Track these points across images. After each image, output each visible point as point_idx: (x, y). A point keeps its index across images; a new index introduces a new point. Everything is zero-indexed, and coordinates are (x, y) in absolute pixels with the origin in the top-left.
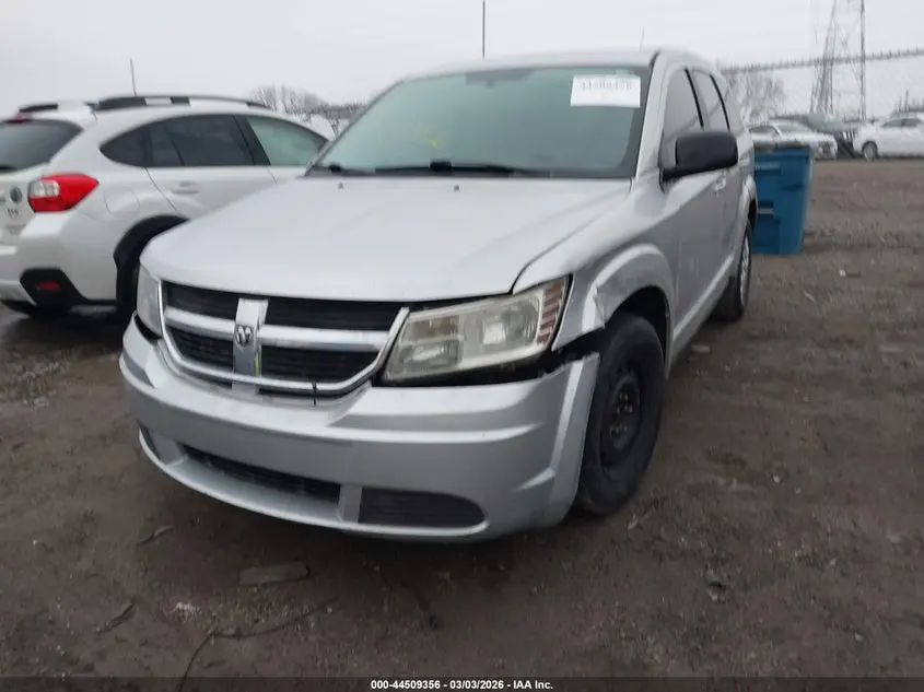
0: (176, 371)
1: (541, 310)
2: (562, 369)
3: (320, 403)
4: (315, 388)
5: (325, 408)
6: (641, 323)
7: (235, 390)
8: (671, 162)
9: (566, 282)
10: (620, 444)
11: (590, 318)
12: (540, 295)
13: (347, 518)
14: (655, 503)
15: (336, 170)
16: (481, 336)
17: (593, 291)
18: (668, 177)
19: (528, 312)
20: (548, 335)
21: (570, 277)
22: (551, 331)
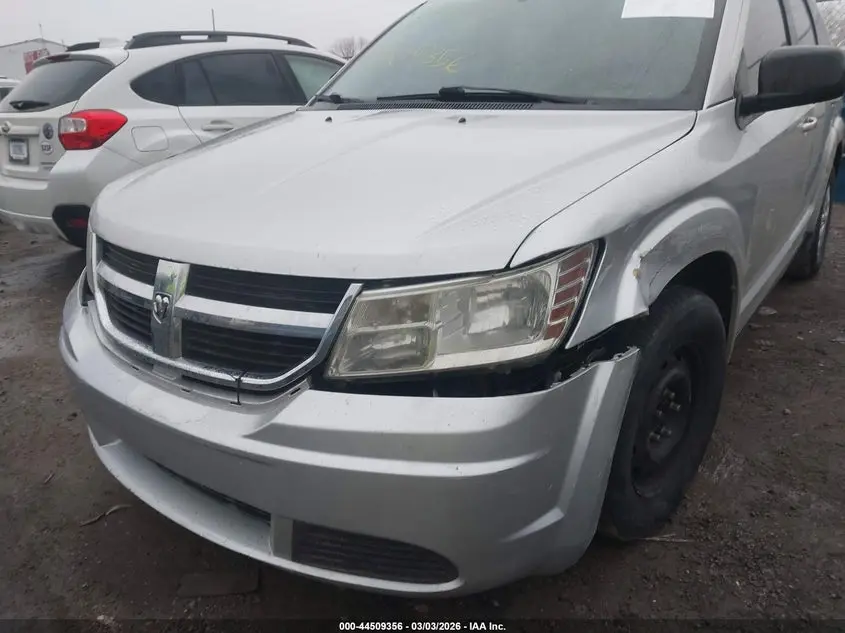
0: (103, 340)
1: (553, 289)
2: (583, 371)
3: (246, 401)
4: (239, 381)
5: (250, 409)
6: (699, 301)
7: (156, 372)
8: (752, 90)
9: (593, 249)
10: (659, 452)
11: (628, 300)
12: (553, 270)
13: (278, 552)
14: (705, 523)
15: (338, 101)
16: (467, 323)
17: (634, 263)
18: (747, 108)
19: (536, 292)
20: (561, 325)
21: (600, 243)
22: (566, 320)
